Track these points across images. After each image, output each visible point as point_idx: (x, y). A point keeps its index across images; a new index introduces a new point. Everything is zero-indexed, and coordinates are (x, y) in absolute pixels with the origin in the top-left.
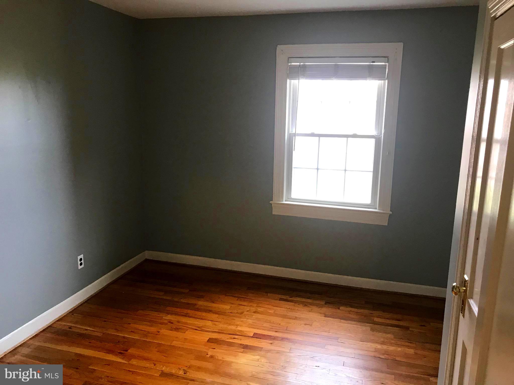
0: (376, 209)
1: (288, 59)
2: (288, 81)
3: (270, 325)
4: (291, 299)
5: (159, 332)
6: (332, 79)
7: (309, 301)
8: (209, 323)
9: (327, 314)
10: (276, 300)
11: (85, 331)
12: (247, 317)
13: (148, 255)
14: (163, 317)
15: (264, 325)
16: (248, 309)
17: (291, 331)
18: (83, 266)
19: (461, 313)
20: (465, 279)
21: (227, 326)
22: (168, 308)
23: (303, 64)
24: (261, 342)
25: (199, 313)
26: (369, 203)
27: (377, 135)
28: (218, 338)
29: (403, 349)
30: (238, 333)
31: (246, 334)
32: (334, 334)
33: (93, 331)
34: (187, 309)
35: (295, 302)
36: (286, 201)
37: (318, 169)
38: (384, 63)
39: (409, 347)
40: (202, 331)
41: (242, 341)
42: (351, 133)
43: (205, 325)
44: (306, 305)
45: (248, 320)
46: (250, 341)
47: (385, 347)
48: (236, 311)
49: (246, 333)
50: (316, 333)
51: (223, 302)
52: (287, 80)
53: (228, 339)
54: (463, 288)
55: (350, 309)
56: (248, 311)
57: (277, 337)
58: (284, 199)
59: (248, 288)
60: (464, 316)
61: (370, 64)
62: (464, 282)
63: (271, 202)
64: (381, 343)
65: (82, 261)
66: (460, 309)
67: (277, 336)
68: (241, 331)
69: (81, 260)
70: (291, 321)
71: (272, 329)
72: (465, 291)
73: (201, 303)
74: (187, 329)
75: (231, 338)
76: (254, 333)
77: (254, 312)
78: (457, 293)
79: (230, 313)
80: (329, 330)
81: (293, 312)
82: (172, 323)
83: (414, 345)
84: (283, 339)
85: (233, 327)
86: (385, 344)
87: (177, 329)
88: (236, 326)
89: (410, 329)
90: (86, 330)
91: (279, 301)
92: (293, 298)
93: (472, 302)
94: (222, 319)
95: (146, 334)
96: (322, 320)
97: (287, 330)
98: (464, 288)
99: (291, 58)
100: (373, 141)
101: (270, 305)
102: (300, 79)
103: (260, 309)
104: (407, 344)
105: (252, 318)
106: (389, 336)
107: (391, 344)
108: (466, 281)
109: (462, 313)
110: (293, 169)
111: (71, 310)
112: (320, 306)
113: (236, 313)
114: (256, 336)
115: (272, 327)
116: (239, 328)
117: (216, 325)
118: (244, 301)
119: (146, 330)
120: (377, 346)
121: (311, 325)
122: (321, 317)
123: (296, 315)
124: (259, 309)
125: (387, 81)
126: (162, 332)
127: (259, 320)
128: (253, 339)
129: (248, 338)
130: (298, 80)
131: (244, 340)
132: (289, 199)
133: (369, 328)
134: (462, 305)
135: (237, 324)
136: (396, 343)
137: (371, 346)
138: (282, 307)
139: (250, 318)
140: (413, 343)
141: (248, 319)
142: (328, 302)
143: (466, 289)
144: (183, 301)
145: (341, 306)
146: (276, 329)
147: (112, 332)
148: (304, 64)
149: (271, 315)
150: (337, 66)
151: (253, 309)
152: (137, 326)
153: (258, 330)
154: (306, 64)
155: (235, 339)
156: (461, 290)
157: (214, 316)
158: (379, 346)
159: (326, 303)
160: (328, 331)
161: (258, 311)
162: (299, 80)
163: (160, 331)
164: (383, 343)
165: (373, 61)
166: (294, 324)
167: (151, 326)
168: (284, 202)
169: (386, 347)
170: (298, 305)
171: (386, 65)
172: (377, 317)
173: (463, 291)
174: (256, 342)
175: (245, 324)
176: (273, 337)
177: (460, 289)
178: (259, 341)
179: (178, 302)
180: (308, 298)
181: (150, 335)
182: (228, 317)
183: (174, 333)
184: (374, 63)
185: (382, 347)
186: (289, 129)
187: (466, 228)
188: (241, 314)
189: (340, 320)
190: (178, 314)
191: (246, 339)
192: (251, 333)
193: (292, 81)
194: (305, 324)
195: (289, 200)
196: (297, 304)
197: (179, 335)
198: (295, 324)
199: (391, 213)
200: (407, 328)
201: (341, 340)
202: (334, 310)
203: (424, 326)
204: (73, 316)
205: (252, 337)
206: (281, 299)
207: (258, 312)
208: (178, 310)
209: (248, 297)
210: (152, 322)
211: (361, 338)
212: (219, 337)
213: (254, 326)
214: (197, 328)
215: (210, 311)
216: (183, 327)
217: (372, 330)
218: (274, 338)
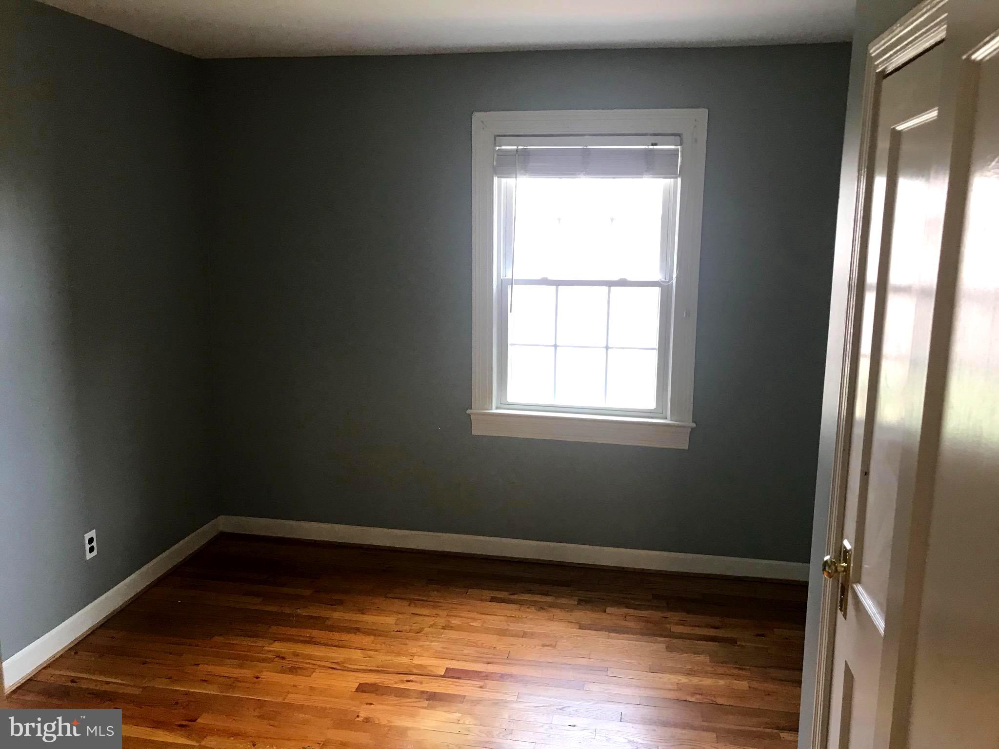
0: (666, 418)
1: (495, 139)
2: (496, 180)
3: (477, 652)
4: (513, 597)
5: (259, 678)
6: (579, 176)
7: (549, 599)
8: (357, 655)
9: (583, 623)
10: (486, 600)
11: (107, 686)
12: (431, 638)
13: (225, 523)
14: (264, 647)
15: (466, 652)
16: (431, 621)
17: (518, 660)
18: (95, 553)
19: (839, 611)
20: (845, 547)
21: (393, 658)
22: (274, 629)
23: (522, 147)
24: (463, 685)
25: (336, 636)
26: (653, 408)
27: (664, 280)
28: (378, 682)
29: (728, 681)
30: (415, 671)
31: (431, 671)
32: (599, 661)
33: (121, 684)
34: (313, 627)
35: (521, 603)
36: (497, 408)
37: (556, 346)
38: (673, 147)
39: (738, 677)
40: (343, 670)
41: (423, 685)
42: (615, 278)
43: (350, 659)
44: (542, 608)
45: (433, 644)
46: (440, 685)
47: (695, 680)
48: (408, 627)
49: (431, 669)
50: (565, 661)
51: (380, 611)
52: (493, 179)
53: (396, 683)
54: (842, 564)
55: (626, 610)
56: (431, 626)
57: (492, 673)
58: (494, 406)
59: (429, 580)
60: (845, 616)
61: (648, 147)
62: (843, 554)
63: (468, 411)
64: (687, 672)
65: (94, 544)
66: (837, 604)
67: (491, 671)
68: (421, 665)
69: (91, 540)
70: (514, 640)
71: (480, 659)
72: (846, 569)
73: (337, 615)
74: (315, 669)
75: (402, 681)
76: (447, 668)
77: (444, 628)
78: (832, 575)
79: (397, 631)
80: (590, 654)
81: (518, 623)
82: (283, 658)
83: (748, 674)
84: (502, 677)
85: (404, 660)
86: (694, 675)
87: (293, 670)
88: (411, 657)
89: (738, 643)
90: (108, 683)
91: (490, 603)
92: (516, 596)
93: (859, 589)
94: (381, 645)
95: (232, 683)
96: (574, 636)
97: (509, 659)
98: (844, 564)
99: (499, 136)
100: (656, 292)
101: (473, 612)
102: (518, 176)
103: (455, 621)
104: (735, 671)
105: (441, 640)
106: (701, 658)
107: (706, 674)
108: (846, 551)
109: (841, 609)
110: (509, 347)
111: (73, 645)
112: (569, 609)
113: (409, 631)
114: (451, 674)
115: (481, 654)
116: (417, 661)
117: (370, 657)
118: (423, 606)
119: (231, 675)
120: (680, 678)
121: (554, 647)
122: (572, 630)
123: (525, 628)
124: (453, 622)
125: (679, 180)
126: (264, 677)
127: (455, 642)
128: (445, 680)
129: (436, 679)
130: (515, 179)
131: (427, 683)
132: (503, 404)
133: (662, 646)
134: (841, 595)
135: (413, 653)
136: (715, 670)
137: (669, 679)
138: (496, 615)
139: (438, 640)
140: (745, 669)
141: (432, 642)
142: (582, 601)
143: (849, 566)
144: (304, 613)
145: (608, 607)
146: (489, 658)
147: (160, 684)
148: (525, 147)
149: (476, 630)
150: (586, 153)
151: (441, 621)
152: (210, 668)
153: (454, 662)
154: (528, 147)
155: (410, 683)
156: (838, 568)
157: (367, 640)
158: (684, 680)
159: (580, 602)
160: (588, 656)
161: (451, 625)
162: (516, 177)
163: (258, 675)
164: (690, 673)
165: (654, 142)
166: (522, 646)
167: (241, 667)
168: (494, 411)
169: (697, 680)
170: (528, 608)
171: (678, 150)
172: (677, 624)
173: (843, 569)
174: (452, 686)
175: (428, 651)
176: (484, 674)
177: (836, 568)
178: (457, 684)
179: (289, 615)
180: (546, 594)
181: (239, 684)
182: (393, 640)
183: (287, 679)
184: (655, 147)
185: (690, 681)
186: (500, 271)
187: (843, 453)
188: (418, 632)
189: (607, 633)
190: (294, 639)
191: (431, 680)
192: (440, 669)
193: (504, 180)
194: (544, 646)
195: (502, 406)
196: (525, 606)
197: (301, 681)
198: (525, 646)
199: (694, 425)
200: (733, 641)
201: (612, 673)
202: (594, 615)
203: (763, 635)
204: (76, 657)
205: (441, 676)
206: (493, 600)
207: (451, 627)
208: (293, 631)
209: (430, 599)
210: (243, 660)
211: (650, 665)
212: (378, 679)
213: (445, 656)
214: (334, 666)
215: (357, 630)
216: (305, 665)
217: (669, 648)
218: (487, 676)
